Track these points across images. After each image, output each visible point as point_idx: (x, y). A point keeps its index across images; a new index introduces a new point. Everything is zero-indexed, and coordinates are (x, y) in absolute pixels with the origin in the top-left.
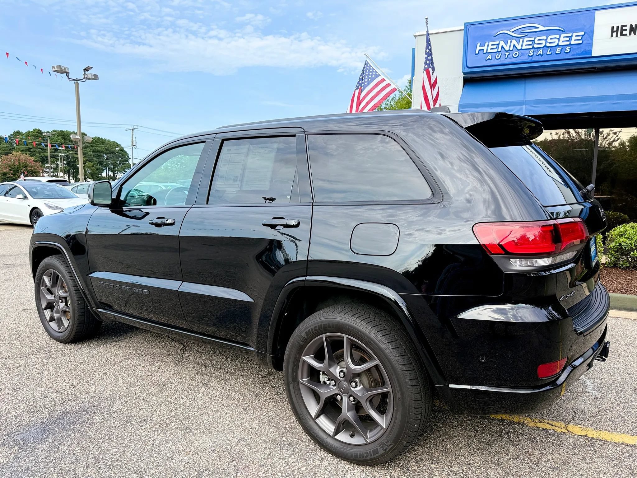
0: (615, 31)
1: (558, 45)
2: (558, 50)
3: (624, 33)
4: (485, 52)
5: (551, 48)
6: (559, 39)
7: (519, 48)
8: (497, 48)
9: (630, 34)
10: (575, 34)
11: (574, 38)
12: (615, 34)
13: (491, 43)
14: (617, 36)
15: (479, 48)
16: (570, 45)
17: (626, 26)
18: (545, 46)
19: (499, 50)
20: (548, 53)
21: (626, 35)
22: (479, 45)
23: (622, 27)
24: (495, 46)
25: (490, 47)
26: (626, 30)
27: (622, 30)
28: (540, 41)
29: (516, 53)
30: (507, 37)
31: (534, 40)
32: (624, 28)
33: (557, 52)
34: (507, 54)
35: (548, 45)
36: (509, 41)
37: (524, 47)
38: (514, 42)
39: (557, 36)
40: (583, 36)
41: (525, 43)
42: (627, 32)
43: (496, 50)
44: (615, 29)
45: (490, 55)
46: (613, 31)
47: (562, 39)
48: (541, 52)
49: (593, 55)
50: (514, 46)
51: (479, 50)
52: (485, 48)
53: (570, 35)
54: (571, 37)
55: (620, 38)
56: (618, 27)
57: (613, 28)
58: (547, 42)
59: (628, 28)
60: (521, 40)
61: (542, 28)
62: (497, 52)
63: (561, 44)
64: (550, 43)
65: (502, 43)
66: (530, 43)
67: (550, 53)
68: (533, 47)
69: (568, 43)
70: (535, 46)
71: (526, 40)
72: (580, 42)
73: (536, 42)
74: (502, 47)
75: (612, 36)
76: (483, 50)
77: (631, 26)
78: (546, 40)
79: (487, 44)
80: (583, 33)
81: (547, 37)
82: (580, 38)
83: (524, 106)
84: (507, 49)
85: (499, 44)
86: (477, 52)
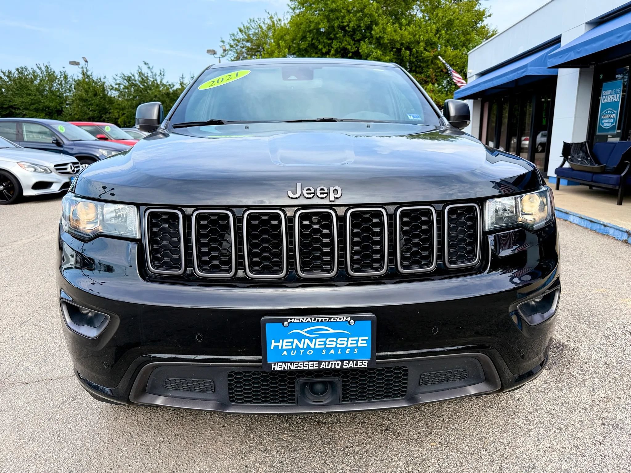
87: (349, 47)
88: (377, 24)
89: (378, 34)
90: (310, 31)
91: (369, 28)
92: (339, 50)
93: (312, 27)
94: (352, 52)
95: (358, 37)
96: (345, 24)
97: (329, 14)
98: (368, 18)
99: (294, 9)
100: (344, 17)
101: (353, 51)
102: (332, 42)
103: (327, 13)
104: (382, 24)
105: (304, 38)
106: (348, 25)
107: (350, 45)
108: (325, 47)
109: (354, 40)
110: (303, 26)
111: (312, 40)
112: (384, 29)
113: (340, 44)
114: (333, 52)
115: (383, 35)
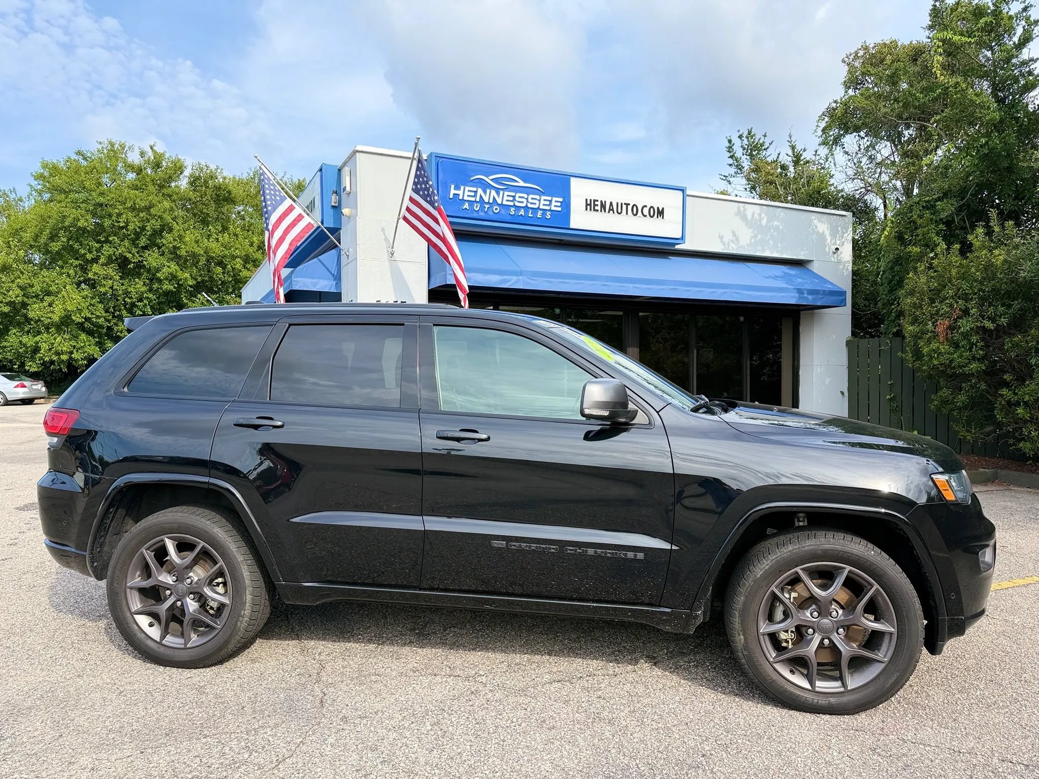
0: (589, 205)
1: (538, 208)
2: (539, 214)
3: (596, 208)
4: (461, 198)
5: (533, 210)
6: (540, 200)
7: (499, 202)
8: (475, 196)
9: (601, 211)
10: (555, 199)
11: (554, 203)
12: (589, 207)
13: (467, 188)
14: (591, 210)
15: (453, 191)
16: (550, 210)
17: (597, 201)
18: (527, 206)
19: (478, 200)
20: (530, 215)
21: (597, 211)
22: (453, 186)
23: (595, 201)
24: (473, 194)
25: (467, 193)
26: (597, 205)
27: (595, 205)
28: (522, 200)
29: (496, 209)
30: (485, 186)
31: (514, 197)
32: (596, 203)
33: (538, 216)
34: (487, 206)
35: (529, 205)
36: (488, 191)
37: (505, 203)
38: (493, 193)
39: (538, 197)
40: (561, 202)
41: (506, 198)
42: (598, 208)
43: (473, 199)
44: (589, 203)
45: (467, 204)
46: (587, 205)
47: (542, 202)
48: (522, 212)
49: (572, 226)
50: (494, 198)
51: (454, 194)
52: (460, 192)
53: (549, 198)
54: (551, 201)
55: (593, 213)
56: (591, 200)
57: (587, 200)
58: (528, 201)
59: (599, 203)
60: (501, 193)
61: (522, 184)
62: (475, 201)
63: (542, 207)
64: (531, 203)
65: (480, 191)
66: (511, 199)
67: (532, 216)
68: (514, 206)
69: (548, 208)
70: (517, 204)
71: (506, 193)
72: (559, 209)
73: (517, 198)
74: (481, 196)
75: (586, 209)
76: (459, 195)
77: (601, 201)
78: (527, 199)
79: (462, 188)
80: (561, 200)
81: (528, 195)
82: (559, 204)
83: (521, 277)
84: (486, 200)
85: (476, 192)
86: (451, 196)
87: (129, 256)
88: (170, 230)
89: (171, 243)
90: (66, 229)
91: (158, 233)
92: (114, 258)
93: (67, 224)
94: (134, 263)
95: (143, 241)
96: (122, 225)
97: (95, 208)
98: (157, 220)
99: (40, 193)
100: (119, 215)
101: (136, 260)
102: (102, 246)
103: (91, 208)
104: (179, 231)
105: (53, 237)
106: (125, 227)
107: (130, 253)
108: (90, 252)
109: (136, 246)
110: (52, 222)
111: (68, 240)
112: (181, 237)
113: (115, 250)
114: (102, 260)
115: (180, 244)
